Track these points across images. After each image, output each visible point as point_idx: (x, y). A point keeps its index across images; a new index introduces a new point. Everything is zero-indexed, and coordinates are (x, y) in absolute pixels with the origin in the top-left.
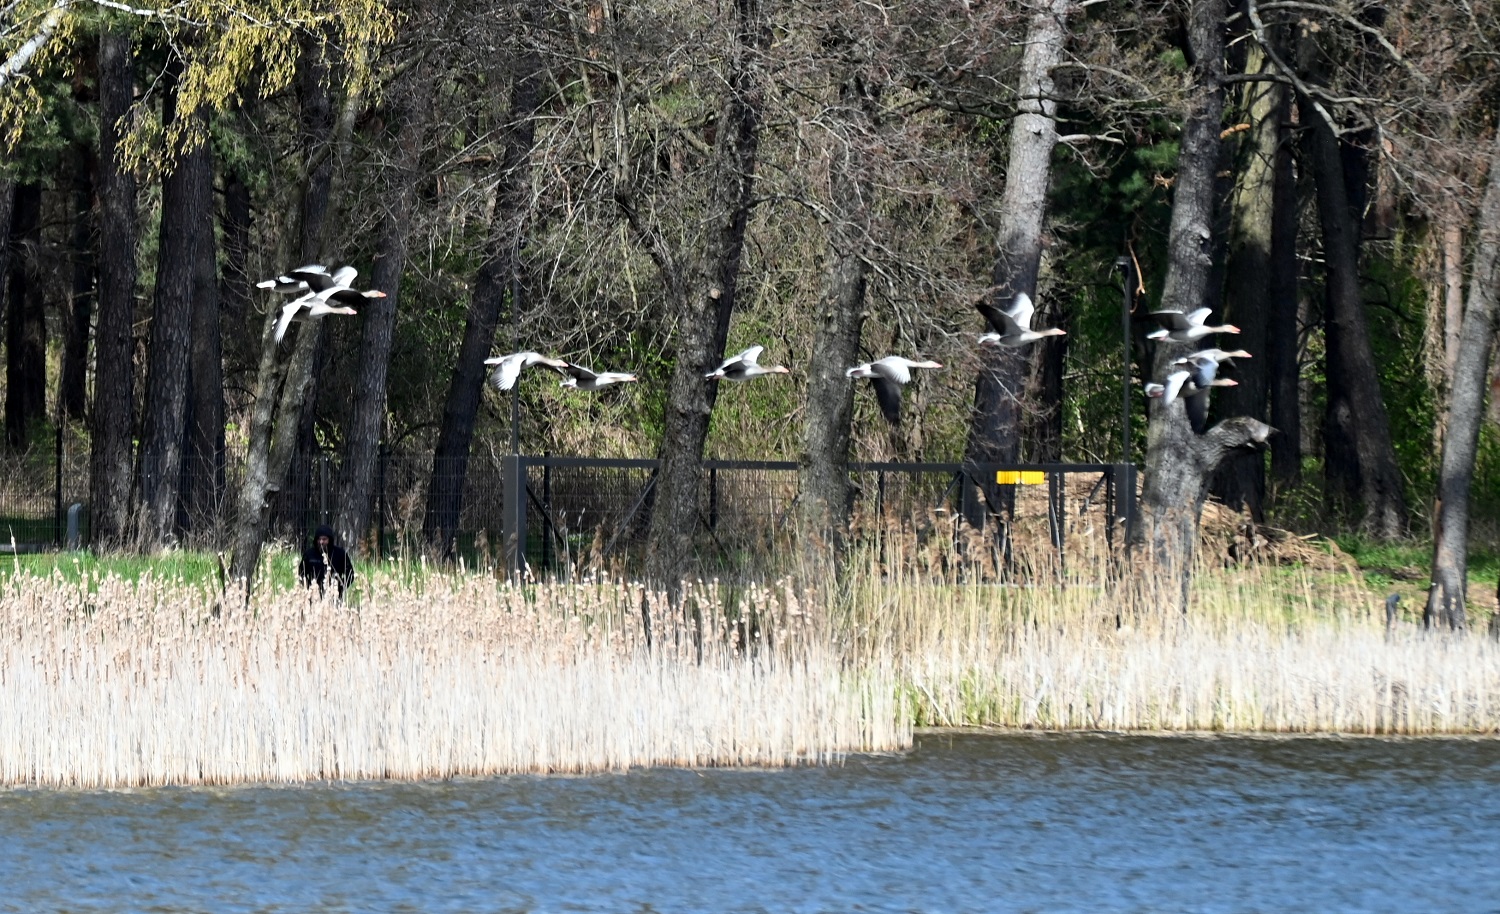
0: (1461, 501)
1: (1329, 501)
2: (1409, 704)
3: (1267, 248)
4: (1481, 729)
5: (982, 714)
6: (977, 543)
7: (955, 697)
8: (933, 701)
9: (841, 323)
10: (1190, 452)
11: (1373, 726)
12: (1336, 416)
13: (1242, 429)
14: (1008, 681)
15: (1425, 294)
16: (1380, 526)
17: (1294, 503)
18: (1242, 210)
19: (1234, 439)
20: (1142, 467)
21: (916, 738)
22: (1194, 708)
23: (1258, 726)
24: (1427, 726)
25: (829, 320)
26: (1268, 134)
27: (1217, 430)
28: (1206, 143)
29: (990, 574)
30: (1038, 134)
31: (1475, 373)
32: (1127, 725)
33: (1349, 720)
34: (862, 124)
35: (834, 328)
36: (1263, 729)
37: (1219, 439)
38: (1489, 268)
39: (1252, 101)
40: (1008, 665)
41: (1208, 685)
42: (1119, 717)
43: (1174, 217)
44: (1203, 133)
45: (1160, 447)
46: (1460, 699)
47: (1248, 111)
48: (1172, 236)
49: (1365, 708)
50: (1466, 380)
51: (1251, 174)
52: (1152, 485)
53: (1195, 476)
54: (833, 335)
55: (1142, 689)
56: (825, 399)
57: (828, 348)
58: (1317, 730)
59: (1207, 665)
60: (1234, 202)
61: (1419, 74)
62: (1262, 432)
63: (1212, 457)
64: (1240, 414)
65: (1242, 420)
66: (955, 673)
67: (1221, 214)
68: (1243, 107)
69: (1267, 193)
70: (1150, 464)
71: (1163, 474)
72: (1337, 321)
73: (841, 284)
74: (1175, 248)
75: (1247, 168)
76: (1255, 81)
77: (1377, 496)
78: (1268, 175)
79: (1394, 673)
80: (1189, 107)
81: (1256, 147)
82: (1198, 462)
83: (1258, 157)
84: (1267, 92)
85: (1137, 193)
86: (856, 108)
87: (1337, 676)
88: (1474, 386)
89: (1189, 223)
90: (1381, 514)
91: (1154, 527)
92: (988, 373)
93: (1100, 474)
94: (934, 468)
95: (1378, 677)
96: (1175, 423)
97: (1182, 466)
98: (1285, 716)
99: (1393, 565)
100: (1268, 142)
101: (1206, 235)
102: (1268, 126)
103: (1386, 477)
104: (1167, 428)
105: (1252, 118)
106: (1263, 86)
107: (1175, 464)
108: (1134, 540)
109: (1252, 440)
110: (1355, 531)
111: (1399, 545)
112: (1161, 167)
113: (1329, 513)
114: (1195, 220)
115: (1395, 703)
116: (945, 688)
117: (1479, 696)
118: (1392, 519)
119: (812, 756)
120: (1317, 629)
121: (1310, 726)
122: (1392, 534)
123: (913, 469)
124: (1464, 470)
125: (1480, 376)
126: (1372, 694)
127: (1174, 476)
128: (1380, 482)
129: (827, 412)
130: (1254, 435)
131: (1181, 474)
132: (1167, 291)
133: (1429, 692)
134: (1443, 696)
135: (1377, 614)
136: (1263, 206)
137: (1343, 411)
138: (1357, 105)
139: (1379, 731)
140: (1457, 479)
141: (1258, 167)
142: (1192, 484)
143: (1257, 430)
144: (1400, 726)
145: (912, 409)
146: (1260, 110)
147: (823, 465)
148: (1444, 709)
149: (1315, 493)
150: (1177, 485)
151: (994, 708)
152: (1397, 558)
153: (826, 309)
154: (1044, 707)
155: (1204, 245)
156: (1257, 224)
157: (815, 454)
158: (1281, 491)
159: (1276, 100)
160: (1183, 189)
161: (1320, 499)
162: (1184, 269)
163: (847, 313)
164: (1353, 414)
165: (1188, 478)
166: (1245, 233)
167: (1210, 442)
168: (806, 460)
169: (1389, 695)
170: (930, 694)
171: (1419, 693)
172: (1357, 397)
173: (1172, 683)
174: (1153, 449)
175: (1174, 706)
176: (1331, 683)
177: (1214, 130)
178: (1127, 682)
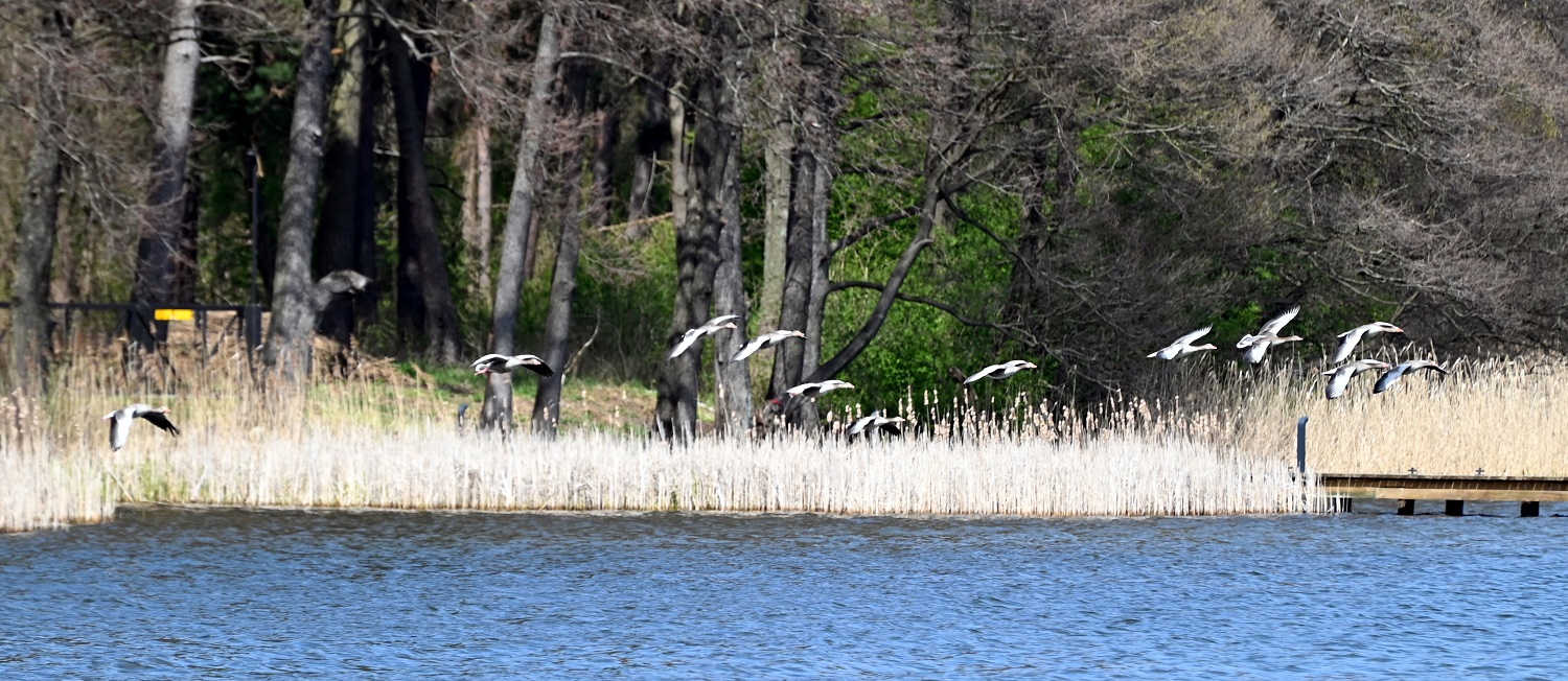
0: (509, 335)
1: (402, 334)
2: (481, 487)
3: (355, 143)
4: (535, 506)
5: (156, 493)
6: (150, 362)
7: (137, 481)
8: (119, 483)
9: (45, 199)
10: (306, 297)
11: (454, 504)
12: (405, 270)
13: (346, 279)
14: (177, 467)
15: (462, 179)
16: (441, 353)
17: (374, 335)
18: (337, 114)
19: (339, 287)
20: (268, 308)
21: (118, 510)
22: (318, 490)
23: (367, 503)
24: (495, 503)
25: (34, 196)
26: (357, 57)
27: (327, 280)
28: (319, 64)
29: (161, 387)
30: (187, 56)
31: (519, 239)
32: (267, 501)
33: (435, 499)
34: (61, 47)
35: (38, 201)
36: (370, 505)
37: (328, 287)
38: (532, 159)
39: (346, 31)
40: (177, 457)
41: (327, 471)
42: (262, 496)
43: (295, 120)
44: (316, 56)
45: (284, 292)
46: (519, 483)
47: (342, 39)
48: (293, 134)
49: (447, 488)
50: (512, 243)
51: (344, 87)
52: (277, 321)
53: (310, 314)
54: (37, 207)
55: (278, 474)
56: (31, 255)
57: (33, 217)
58: (411, 507)
59: (327, 458)
60: (331, 108)
61: (480, 13)
62: (361, 282)
63: (323, 300)
64: (345, 268)
65: (346, 273)
66: (136, 462)
67: (327, 117)
68: (338, 35)
69: (356, 102)
70: (276, 305)
71: (286, 313)
72: (409, 198)
73: (44, 168)
74: (295, 142)
75: (340, 83)
76: (347, 18)
77: (438, 331)
78: (358, 88)
79: (471, 464)
80: (307, 37)
81: (347, 66)
82: (312, 304)
83: (349, 75)
84: (356, 25)
85: (258, 101)
86: (57, 35)
87: (427, 464)
88: (519, 248)
89: (305, 123)
90: (442, 344)
91: (283, 352)
92: (158, 236)
93: (233, 313)
94: (101, 308)
95: (459, 466)
96: (295, 275)
97: (301, 307)
98: (387, 495)
99: (452, 382)
100: (357, 63)
101: (318, 132)
102: (357, 51)
103: (446, 316)
104: (289, 278)
105: (344, 45)
106: (353, 21)
107: (294, 306)
108: (270, 363)
109: (353, 288)
110: (422, 357)
111: (455, 367)
112: (276, 81)
113: (401, 343)
114: (311, 122)
115: (471, 487)
116: (128, 474)
117: (534, 481)
118: (450, 348)
119: (45, 524)
120: (408, 431)
121: (406, 504)
122: (450, 358)
123: (86, 308)
124: (511, 312)
125: (523, 240)
126: (453, 479)
127: (293, 314)
128: (441, 320)
129: (33, 264)
130: (355, 284)
131: (299, 313)
132: (289, 175)
133: (496, 478)
134: (507, 483)
135: (450, 421)
136: (353, 112)
137: (412, 267)
138: (434, 36)
139: (458, 507)
140: (505, 318)
141: (349, 82)
142: (307, 320)
143: (357, 280)
144: (474, 503)
145: (84, 262)
146: (351, 38)
147: (29, 305)
148: (508, 492)
149: (390, 327)
150: (296, 321)
151: (166, 488)
152: (455, 377)
153: (33, 186)
154: (205, 488)
155: (317, 141)
156: (349, 125)
157: (24, 297)
158: (365, 325)
159: (363, 31)
160: (301, 98)
161: (393, 332)
162: (302, 159)
163: (48, 190)
164: (420, 268)
165: (304, 316)
166: (338, 131)
167: (322, 289)
168: (17, 301)
169: (467, 481)
170: (117, 478)
171: (488, 479)
172: (424, 255)
173: (301, 470)
174: (278, 294)
175: (303, 488)
176: (422, 471)
177: (324, 53)
178: (267, 468)
